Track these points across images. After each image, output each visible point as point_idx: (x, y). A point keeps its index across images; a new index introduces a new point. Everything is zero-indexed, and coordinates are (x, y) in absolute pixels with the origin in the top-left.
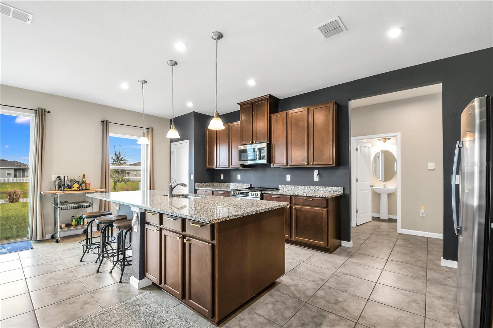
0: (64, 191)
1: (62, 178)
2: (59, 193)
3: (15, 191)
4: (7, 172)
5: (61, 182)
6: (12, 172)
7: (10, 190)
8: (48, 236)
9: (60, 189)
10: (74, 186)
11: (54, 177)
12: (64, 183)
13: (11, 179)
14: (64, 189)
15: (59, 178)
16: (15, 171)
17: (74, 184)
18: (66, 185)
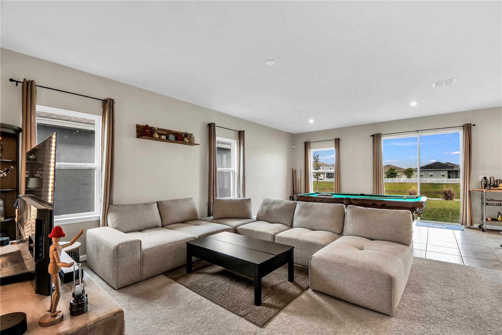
0: (489, 189)
1: (488, 178)
2: (484, 190)
3: (449, 190)
4: (442, 173)
5: (487, 182)
6: (446, 173)
7: (445, 189)
8: (476, 226)
9: (486, 188)
10: (499, 185)
11: (481, 178)
12: (490, 183)
13: (445, 180)
14: (490, 188)
15: (485, 178)
16: (449, 172)
17: (499, 184)
18: (492, 185)
